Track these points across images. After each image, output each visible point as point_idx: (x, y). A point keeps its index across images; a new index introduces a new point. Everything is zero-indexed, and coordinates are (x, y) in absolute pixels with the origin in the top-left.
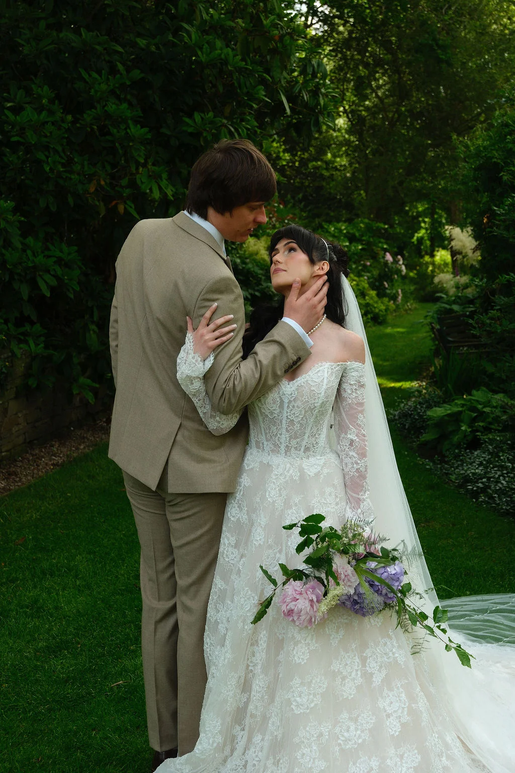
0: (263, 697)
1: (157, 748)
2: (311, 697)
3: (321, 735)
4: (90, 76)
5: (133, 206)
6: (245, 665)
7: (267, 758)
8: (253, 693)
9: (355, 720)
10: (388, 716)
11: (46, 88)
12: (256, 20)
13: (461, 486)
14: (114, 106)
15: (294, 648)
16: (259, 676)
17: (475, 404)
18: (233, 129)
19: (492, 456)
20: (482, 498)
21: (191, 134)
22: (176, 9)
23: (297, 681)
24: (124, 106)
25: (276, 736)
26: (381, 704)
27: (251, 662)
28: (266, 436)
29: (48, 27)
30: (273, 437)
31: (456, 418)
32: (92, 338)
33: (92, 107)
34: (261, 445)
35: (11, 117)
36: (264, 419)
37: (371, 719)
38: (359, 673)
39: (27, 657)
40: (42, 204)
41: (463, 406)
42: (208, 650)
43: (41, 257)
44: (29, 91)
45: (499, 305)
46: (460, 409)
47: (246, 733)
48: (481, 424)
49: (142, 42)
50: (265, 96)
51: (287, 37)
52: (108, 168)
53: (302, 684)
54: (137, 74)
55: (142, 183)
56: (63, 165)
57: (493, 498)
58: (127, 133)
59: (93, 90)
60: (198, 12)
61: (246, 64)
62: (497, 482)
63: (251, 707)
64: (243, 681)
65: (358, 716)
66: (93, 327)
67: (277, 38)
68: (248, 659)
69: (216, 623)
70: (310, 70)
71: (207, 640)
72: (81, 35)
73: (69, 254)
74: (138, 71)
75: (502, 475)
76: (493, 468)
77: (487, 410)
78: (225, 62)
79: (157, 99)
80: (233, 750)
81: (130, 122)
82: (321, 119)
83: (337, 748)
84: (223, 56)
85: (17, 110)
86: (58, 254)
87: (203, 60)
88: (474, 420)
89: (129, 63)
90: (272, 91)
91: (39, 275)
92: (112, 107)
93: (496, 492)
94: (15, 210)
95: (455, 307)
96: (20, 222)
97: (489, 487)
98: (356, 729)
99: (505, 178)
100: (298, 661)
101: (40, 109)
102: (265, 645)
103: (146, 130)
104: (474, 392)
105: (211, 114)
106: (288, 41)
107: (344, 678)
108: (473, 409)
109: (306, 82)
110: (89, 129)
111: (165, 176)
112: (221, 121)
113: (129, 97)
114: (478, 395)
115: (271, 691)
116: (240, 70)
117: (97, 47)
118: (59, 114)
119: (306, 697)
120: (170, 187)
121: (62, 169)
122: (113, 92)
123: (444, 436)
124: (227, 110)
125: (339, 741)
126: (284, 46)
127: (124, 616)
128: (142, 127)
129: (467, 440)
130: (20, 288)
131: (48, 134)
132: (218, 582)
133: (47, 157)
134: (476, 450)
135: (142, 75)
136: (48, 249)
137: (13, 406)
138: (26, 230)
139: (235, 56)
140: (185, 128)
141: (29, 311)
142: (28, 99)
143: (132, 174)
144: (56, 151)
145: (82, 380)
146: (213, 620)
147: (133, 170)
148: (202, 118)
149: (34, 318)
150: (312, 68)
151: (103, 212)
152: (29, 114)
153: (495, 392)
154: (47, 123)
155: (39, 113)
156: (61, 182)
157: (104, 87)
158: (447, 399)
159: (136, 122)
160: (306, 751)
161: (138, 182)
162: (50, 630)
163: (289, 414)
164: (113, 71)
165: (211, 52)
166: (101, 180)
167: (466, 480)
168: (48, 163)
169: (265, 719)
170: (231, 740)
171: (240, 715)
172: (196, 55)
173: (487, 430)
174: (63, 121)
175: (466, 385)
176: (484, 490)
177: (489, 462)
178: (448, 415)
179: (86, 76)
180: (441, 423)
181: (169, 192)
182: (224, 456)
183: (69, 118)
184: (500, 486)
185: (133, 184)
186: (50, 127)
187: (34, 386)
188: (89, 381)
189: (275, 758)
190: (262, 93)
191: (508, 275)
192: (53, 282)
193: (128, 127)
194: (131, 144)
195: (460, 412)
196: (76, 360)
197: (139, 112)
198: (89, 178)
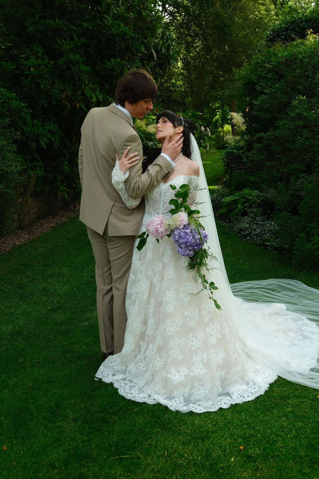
0: (153, 327)
1: (105, 351)
2: (176, 327)
3: (180, 344)
4: (61, 41)
5: (83, 104)
6: (145, 313)
7: (156, 355)
8: (148, 326)
9: (196, 337)
10: (211, 336)
11: (40, 48)
12: (139, 13)
13: (239, 233)
14: (73, 56)
15: (167, 306)
16: (151, 318)
17: (245, 195)
18: (129, 67)
19: (253, 219)
20: (248, 238)
21: (109, 69)
22: (101, 8)
23: (168, 321)
24: (78, 56)
25: (160, 345)
26: (208, 330)
27: (147, 312)
28: (153, 209)
29: (40, 17)
30: (156, 209)
31: (236, 202)
32: (66, 168)
33: (63, 57)
34: (151, 213)
35: (24, 62)
36: (152, 201)
37: (203, 336)
38: (197, 316)
39: (43, 313)
40: (41, 104)
41: (239, 196)
42: (127, 307)
43: (41, 129)
44: (32, 50)
45: (256, 148)
46: (238, 198)
47: (145, 343)
48: (247, 204)
49: (85, 25)
50: (144, 50)
51: (154, 21)
52: (71, 86)
53: (171, 322)
54: (83, 40)
55: (87, 93)
56: (50, 85)
57: (253, 238)
58: (80, 69)
59: (62, 48)
60: (111, 9)
61: (135, 35)
62: (255, 231)
63: (148, 332)
64: (143, 320)
65: (197, 335)
66: (66, 163)
67: (149, 22)
68: (146, 311)
69: (131, 295)
70: (165, 38)
71: (127, 302)
72: (56, 21)
73: (54, 128)
74: (84, 39)
75: (258, 227)
76: (254, 224)
77: (250, 198)
78: (125, 34)
79: (93, 53)
80: (140, 351)
81: (81, 64)
82: (171, 61)
83: (188, 350)
84: (124, 31)
85: (27, 59)
86: (49, 128)
87: (115, 33)
88: (244, 203)
89: (80, 35)
90: (148, 48)
91: (41, 138)
92: (72, 57)
93: (255, 235)
94: (28, 108)
95: (234, 151)
96: (30, 113)
97: (252, 233)
98: (196, 341)
99: (258, 88)
100: (169, 312)
101: (38, 58)
102: (153, 305)
103: (88, 67)
104: (244, 190)
105: (119, 59)
106: (155, 23)
107: (190, 318)
108: (244, 198)
109: (163, 43)
110: (61, 68)
111: (98, 90)
112: (124, 63)
113: (80, 52)
114: (246, 191)
115: (157, 325)
116: (132, 38)
117: (64, 27)
118: (47, 60)
119: (173, 328)
120: (101, 95)
121: (49, 87)
122: (72, 49)
123: (230, 211)
124: (127, 58)
125: (189, 347)
126: (153, 26)
127: (86, 294)
128: (86, 66)
129: (241, 212)
130: (32, 144)
131: (42, 70)
132: (132, 276)
133: (42, 81)
134: (245, 217)
135: (86, 41)
136: (44, 126)
137: (30, 200)
138: (33, 117)
139: (130, 31)
140: (107, 66)
141: (36, 155)
142: (32, 53)
143: (83, 89)
144: (46, 79)
145: (62, 187)
146: (129, 294)
147: (83, 87)
148: (115, 62)
149: (39, 159)
150: (166, 37)
151: (69, 108)
152: (32, 60)
153: (254, 190)
154: (41, 64)
155: (38, 60)
156: (49, 93)
157: (68, 47)
158: (231, 193)
159: (84, 64)
160: (174, 351)
161: (86, 93)
162: (53, 301)
163: (164, 199)
164: (72, 39)
165: (118, 29)
166: (68, 92)
167: (241, 230)
168: (42, 84)
169: (154, 337)
170: (139, 346)
171: (142, 335)
172: (112, 31)
173: (250, 207)
174: (49, 64)
175: (240, 187)
176: (249, 234)
177: (251, 222)
178: (232, 201)
179: (59, 42)
180: (229, 204)
181: (100, 97)
182: (133, 219)
183: (52, 62)
184: (257, 232)
185: (83, 94)
186: (43, 67)
187: (40, 191)
188: (65, 188)
189: (160, 354)
190: (143, 49)
191: (261, 134)
192: (47, 141)
193: (80, 66)
194: (82, 74)
195: (238, 199)
196: (59, 178)
197: (85, 59)
198: (62, 91)
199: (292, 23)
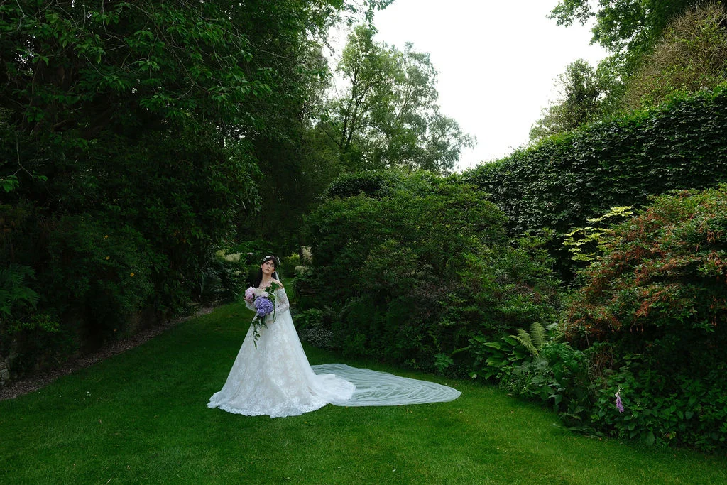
13: (306, 340)
17: (311, 313)
19: (316, 330)
20: (313, 343)
33: (175, 205)
44: (152, 199)
45: (319, 276)
48: (312, 320)
52: (181, 227)
54: (191, 194)
56: (165, 226)
57: (316, 343)
58: (188, 215)
59: (176, 200)
75: (320, 336)
76: (317, 334)
77: (315, 315)
78: (223, 191)
81: (189, 211)
87: (215, 191)
88: (310, 319)
89: (188, 190)
90: (239, 201)
92: (183, 206)
93: (317, 341)
95: (303, 279)
97: (315, 340)
101: (157, 206)
103: (194, 214)
104: (310, 309)
105: (217, 209)
108: (311, 315)
110: (175, 214)
113: (188, 202)
114: (312, 310)
116: (228, 194)
118: (164, 208)
121: (165, 228)
123: (299, 325)
129: (308, 326)
131: (160, 215)
134: (311, 329)
135: (193, 194)
139: (227, 189)
140: (208, 214)
142: (152, 202)
144: (163, 222)
145: (161, 305)
147: (190, 228)
148: (215, 211)
151: (178, 243)
152: (154, 208)
153: (318, 309)
154: (160, 211)
155: (157, 207)
156: (164, 232)
157: (179, 198)
158: (300, 312)
159: (191, 212)
164: (183, 193)
165: (218, 188)
166: (178, 231)
167: (308, 338)
168: (160, 226)
172: (213, 189)
173: (315, 322)
174: (165, 211)
175: (307, 307)
176: (313, 341)
177: (315, 332)
178: (301, 317)
179: (172, 193)
180: (298, 321)
183: (167, 209)
184: (319, 339)
185: (190, 232)
186: (161, 213)
188: (163, 306)
190: (236, 202)
192: (160, 268)
193: (188, 213)
194: (189, 219)
197: (191, 207)
198: (174, 231)
199: (349, 181)
